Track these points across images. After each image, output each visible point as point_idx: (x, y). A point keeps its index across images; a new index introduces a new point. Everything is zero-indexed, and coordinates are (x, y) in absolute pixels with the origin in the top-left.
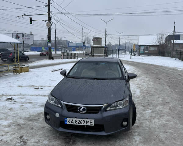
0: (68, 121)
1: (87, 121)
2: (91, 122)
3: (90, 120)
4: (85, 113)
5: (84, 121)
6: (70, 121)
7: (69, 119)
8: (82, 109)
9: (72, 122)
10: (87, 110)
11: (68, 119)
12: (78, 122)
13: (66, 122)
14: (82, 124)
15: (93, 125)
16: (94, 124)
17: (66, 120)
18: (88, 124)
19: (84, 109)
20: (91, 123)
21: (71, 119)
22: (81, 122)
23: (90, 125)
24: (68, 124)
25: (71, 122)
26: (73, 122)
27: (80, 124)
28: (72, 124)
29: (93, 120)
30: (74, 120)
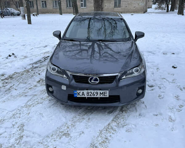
0: (78, 94)
1: (100, 93)
2: (105, 93)
3: (104, 91)
4: (98, 84)
5: (97, 93)
7: (79, 91)
10: (100, 81)
11: (77, 91)
12: (90, 94)
13: (75, 96)
14: (95, 96)
16: (109, 96)
17: (75, 92)
18: (102, 96)
19: (96, 80)
20: (105, 95)
21: (82, 91)
22: (93, 94)
23: (104, 96)
24: (78, 96)
25: (81, 95)
26: (84, 95)
27: (93, 96)
28: (83, 96)
29: (108, 91)
30: (85, 92)
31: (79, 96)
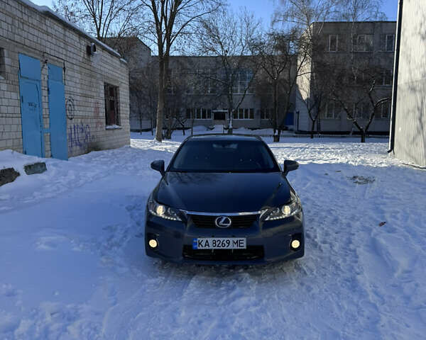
0: (200, 244)
1: (233, 242)
2: (241, 242)
3: (239, 239)
4: (229, 228)
5: (228, 242)
6: (203, 244)
7: (200, 239)
8: (223, 220)
9: (206, 245)
11: (198, 239)
12: (217, 244)
13: (195, 246)
14: (225, 248)
15: (245, 248)
16: (247, 246)
17: (195, 241)
18: (236, 247)
19: (226, 221)
20: (241, 245)
21: (205, 240)
22: (222, 244)
23: (239, 248)
24: (198, 248)
26: (208, 245)
27: (222, 248)
28: (207, 247)
29: (245, 239)
30: (210, 240)
31: (201, 248)
